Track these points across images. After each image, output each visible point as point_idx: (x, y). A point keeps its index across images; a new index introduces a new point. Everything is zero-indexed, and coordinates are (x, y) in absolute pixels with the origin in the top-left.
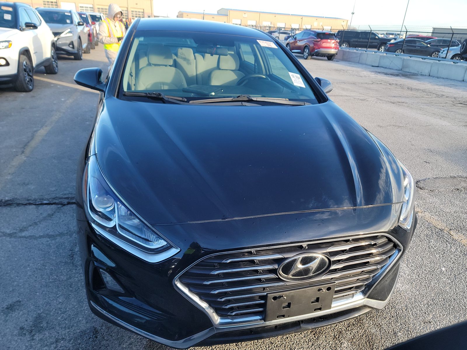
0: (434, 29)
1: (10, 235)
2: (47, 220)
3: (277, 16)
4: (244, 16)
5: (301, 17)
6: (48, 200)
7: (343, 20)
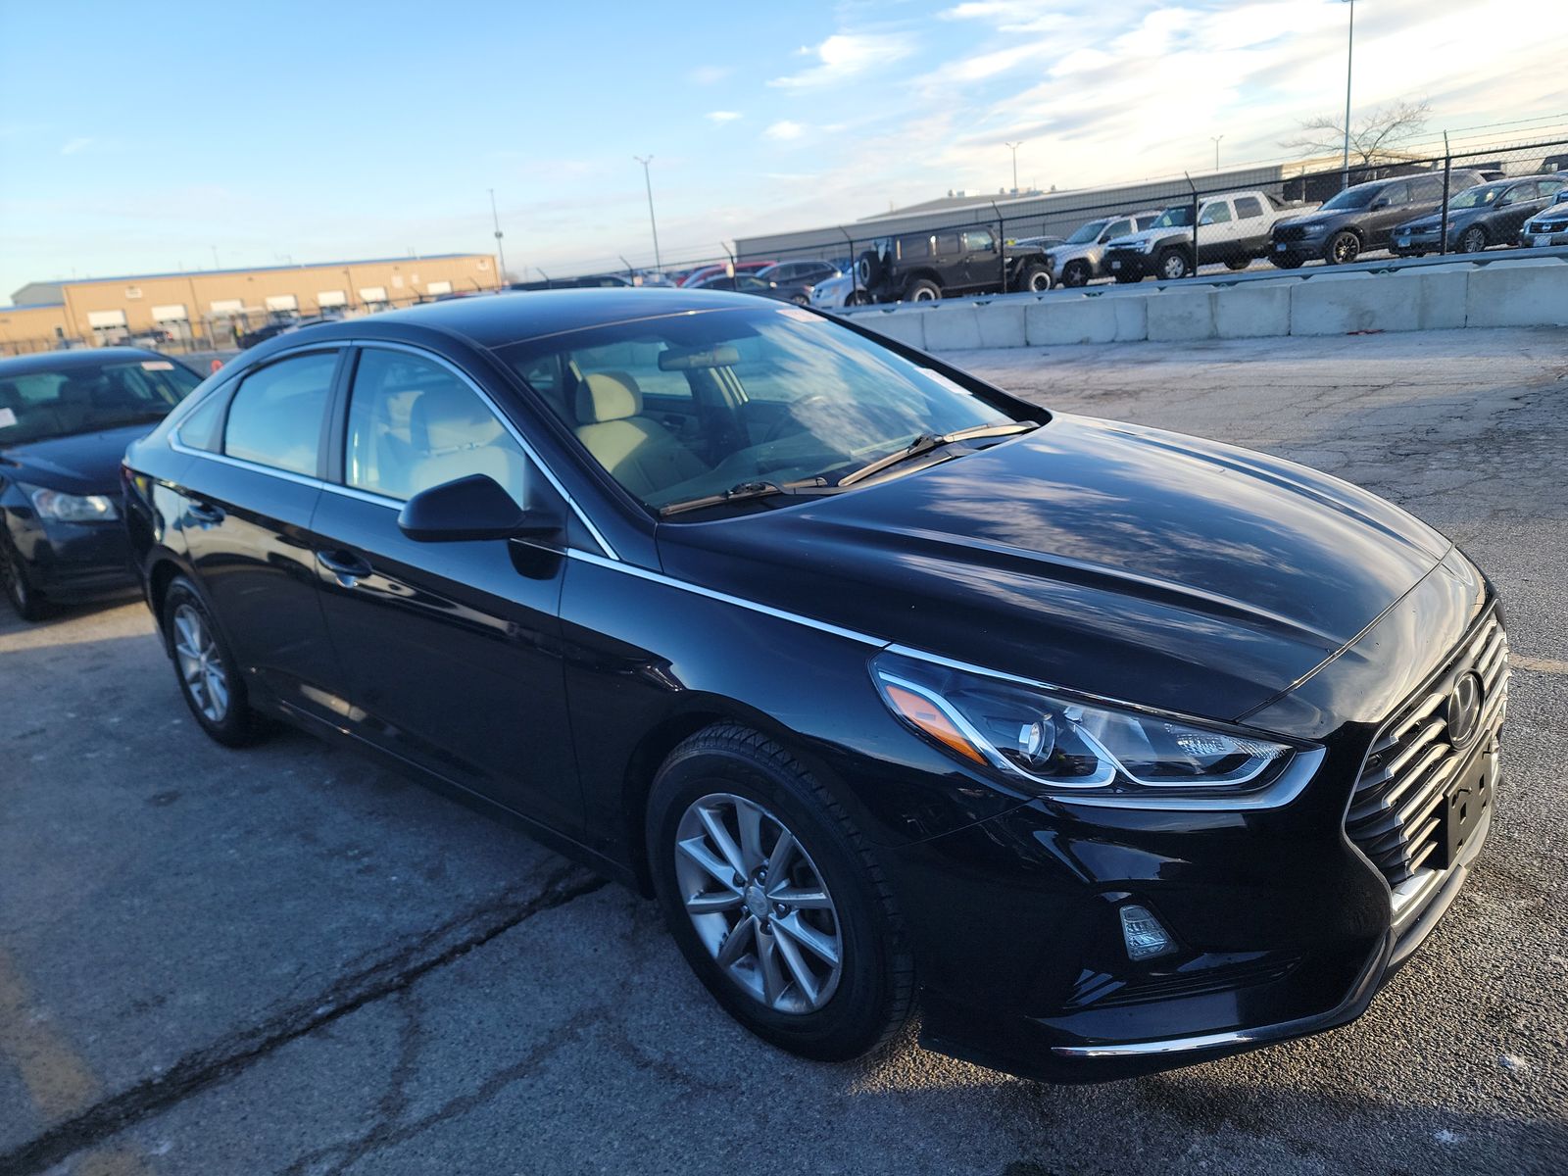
0: (739, 243)
1: (372, 1140)
2: (425, 1043)
3: (255, 276)
4: (129, 295)
5: (342, 269)
6: (323, 1000)
7: (482, 258)
